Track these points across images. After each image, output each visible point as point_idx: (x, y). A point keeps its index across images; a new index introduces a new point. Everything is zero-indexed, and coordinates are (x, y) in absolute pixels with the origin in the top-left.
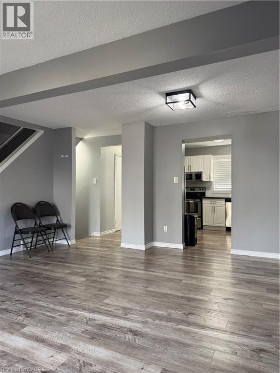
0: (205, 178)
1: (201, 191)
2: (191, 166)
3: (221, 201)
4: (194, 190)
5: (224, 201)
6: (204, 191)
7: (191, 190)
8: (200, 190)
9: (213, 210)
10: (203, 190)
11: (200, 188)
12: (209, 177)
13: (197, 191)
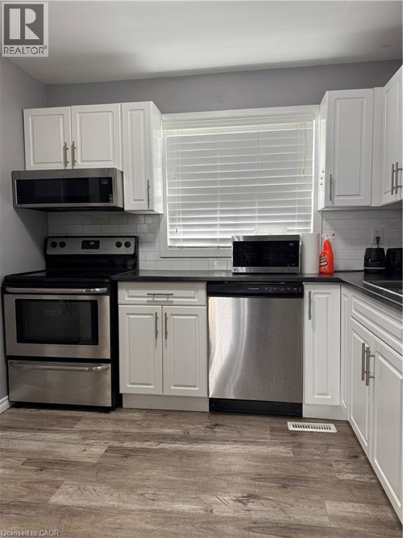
0: (129, 198)
1: (123, 251)
2: (73, 148)
3: (191, 293)
4: (97, 245)
5: (203, 293)
6: (131, 251)
7: (86, 245)
8: (119, 245)
9: (161, 328)
10: (127, 245)
11: (118, 240)
12: (144, 197)
13: (109, 249)
